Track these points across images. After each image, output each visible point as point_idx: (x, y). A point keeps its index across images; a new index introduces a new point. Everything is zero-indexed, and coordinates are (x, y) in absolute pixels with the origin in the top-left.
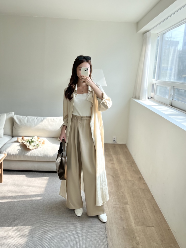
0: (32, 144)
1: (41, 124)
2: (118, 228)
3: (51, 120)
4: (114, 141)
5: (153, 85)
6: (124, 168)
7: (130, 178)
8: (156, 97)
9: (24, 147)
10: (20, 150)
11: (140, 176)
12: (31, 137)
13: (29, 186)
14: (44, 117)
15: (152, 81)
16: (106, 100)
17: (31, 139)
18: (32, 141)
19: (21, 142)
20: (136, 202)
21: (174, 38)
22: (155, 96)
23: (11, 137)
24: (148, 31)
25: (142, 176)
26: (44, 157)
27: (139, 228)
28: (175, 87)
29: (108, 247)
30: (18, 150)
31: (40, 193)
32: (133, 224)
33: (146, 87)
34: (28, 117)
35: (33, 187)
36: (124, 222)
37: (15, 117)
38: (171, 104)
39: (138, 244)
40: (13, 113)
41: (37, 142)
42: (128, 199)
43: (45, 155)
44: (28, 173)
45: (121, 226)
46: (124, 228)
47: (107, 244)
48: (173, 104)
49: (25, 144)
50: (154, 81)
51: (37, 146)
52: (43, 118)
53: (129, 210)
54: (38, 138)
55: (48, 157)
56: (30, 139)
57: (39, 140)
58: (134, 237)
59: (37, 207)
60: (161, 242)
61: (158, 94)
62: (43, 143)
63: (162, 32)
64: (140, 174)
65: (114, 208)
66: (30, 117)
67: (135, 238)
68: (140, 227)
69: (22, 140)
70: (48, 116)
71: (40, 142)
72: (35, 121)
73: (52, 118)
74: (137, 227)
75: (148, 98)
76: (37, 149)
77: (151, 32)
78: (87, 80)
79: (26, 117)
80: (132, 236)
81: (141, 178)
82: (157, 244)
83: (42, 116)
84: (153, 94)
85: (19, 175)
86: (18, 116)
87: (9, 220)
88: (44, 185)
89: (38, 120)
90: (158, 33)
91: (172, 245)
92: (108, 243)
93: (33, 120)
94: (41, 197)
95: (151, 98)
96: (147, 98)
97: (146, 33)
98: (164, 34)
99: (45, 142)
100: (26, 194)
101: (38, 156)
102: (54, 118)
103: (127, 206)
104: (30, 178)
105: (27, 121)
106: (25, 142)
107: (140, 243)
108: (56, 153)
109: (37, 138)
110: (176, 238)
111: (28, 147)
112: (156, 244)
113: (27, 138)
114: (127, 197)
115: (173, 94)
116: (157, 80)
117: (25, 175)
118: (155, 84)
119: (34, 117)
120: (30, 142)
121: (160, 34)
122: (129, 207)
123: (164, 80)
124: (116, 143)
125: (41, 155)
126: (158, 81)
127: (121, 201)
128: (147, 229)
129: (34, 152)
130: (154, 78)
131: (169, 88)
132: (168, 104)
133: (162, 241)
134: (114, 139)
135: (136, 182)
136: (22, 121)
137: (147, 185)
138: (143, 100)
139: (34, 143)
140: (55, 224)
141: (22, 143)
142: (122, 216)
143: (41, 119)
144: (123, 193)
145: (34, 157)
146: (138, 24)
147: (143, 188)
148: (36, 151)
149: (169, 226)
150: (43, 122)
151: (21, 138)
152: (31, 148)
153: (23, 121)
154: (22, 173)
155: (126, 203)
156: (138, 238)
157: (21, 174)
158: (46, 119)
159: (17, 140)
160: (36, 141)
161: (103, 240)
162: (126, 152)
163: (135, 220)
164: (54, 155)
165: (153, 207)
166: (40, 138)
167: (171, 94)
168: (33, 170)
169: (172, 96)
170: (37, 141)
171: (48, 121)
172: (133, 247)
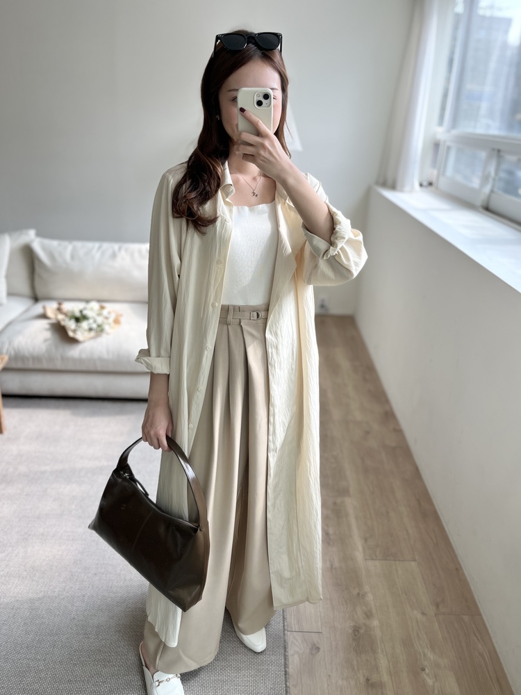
0: (85, 325)
1: (111, 263)
5: (437, 145)
6: (345, 385)
7: (358, 416)
8: (443, 183)
9: (62, 334)
10: (50, 342)
12: (80, 300)
13: (79, 442)
14: (121, 244)
15: (435, 134)
17: (81, 312)
18: (85, 318)
19: (55, 317)
20: (371, 489)
22: (442, 179)
23: (29, 303)
27: (375, 566)
29: (284, 626)
30: (46, 340)
32: (359, 555)
34: (74, 243)
35: (91, 443)
36: (334, 549)
37: (38, 246)
38: (485, 206)
39: (368, 615)
40: (32, 233)
41: (100, 320)
42: (351, 477)
44: (78, 402)
46: (332, 566)
47: (284, 617)
48: (493, 205)
49: (63, 323)
50: (441, 133)
51: (100, 330)
52: (116, 246)
53: (351, 511)
54: (102, 308)
56: (77, 308)
57: (105, 312)
58: (359, 594)
60: (434, 608)
61: (450, 172)
62: (117, 321)
66: (79, 244)
67: (361, 596)
68: (377, 563)
69: (57, 313)
71: (107, 318)
72: (93, 257)
74: (370, 563)
75: (421, 185)
76: (98, 340)
79: (68, 243)
80: (355, 592)
81: (389, 416)
82: (423, 614)
83: (115, 241)
84: (435, 172)
85: (53, 410)
86: (47, 242)
87: (10, 549)
89: (103, 253)
91: (466, 618)
93: (88, 253)
95: (430, 184)
96: (417, 185)
99: (121, 317)
101: (101, 359)
103: (346, 498)
104: (81, 419)
105: (73, 257)
106: (64, 319)
107: (374, 611)
109: (97, 305)
110: (475, 597)
111: (71, 334)
112: (419, 616)
113: (70, 305)
114: (348, 473)
115: (493, 175)
116: (449, 131)
117: (68, 409)
118: (442, 140)
119: (90, 245)
120: (77, 320)
122: (350, 504)
126: (454, 132)
127: (329, 484)
128: (397, 570)
129: (89, 346)
130: (441, 122)
131: (483, 155)
132: (479, 202)
133: (437, 606)
135: (375, 426)
136: (56, 255)
137: (404, 436)
138: (408, 192)
139: (91, 321)
141: (55, 321)
142: (331, 531)
143: (111, 251)
144: (336, 459)
147: (394, 445)
148: (95, 344)
150: (119, 259)
151: (56, 305)
152: (79, 336)
153: (60, 255)
154: (62, 402)
155: (345, 492)
156: (370, 597)
158: (126, 250)
159: (43, 311)
160: (95, 316)
162: (352, 337)
163: (366, 540)
165: (418, 500)
166: (107, 305)
167: (489, 173)
169: (491, 181)
170: (98, 315)
171: (132, 255)
172: (355, 627)
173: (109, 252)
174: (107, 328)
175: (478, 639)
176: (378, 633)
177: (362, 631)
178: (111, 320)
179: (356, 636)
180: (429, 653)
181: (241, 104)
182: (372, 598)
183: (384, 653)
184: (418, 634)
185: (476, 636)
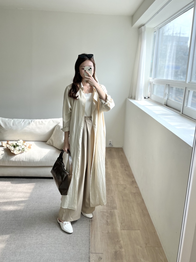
0: (17, 148)
1: (28, 127)
2: (102, 232)
3: (39, 122)
4: (110, 144)
5: (150, 83)
6: (118, 172)
7: (122, 182)
8: (153, 97)
9: (9, 152)
10: (4, 155)
11: (133, 180)
12: (15, 141)
14: (32, 120)
15: (149, 80)
16: (109, 102)
17: (16, 144)
18: (17, 146)
19: (6, 146)
20: (125, 207)
21: (183, 34)
22: (152, 95)
24: (143, 25)
25: (135, 180)
26: (30, 162)
28: (170, 86)
29: (89, 251)
30: (2, 154)
31: (24, 199)
32: (119, 228)
33: (142, 86)
34: (14, 119)
35: (19, 192)
36: (110, 227)
38: (166, 104)
39: (121, 247)
41: (23, 147)
43: (31, 160)
44: (13, 179)
45: (106, 230)
46: (108, 232)
48: (168, 104)
49: (9, 148)
50: (151, 79)
51: (23, 150)
52: (30, 120)
53: (117, 214)
54: (24, 142)
55: (34, 162)
56: (14, 143)
57: (25, 144)
58: (118, 241)
59: (19, 214)
61: (155, 93)
62: (29, 147)
63: (158, 27)
64: (134, 177)
65: (101, 213)
66: (16, 120)
67: (118, 242)
68: (125, 231)
69: (7, 145)
70: (36, 119)
71: (26, 146)
72: (21, 124)
73: (40, 120)
74: (123, 231)
75: (145, 98)
76: (22, 154)
77: (147, 26)
79: (12, 119)
80: (116, 240)
81: (134, 182)
82: (141, 247)
83: (30, 119)
85: (3, 182)
86: (4, 119)
88: (30, 191)
89: (25, 122)
90: (154, 28)
91: (156, 248)
92: (90, 247)
93: (20, 122)
94: (24, 203)
95: (149, 98)
96: (143, 98)
97: (141, 28)
98: (160, 28)
99: (31, 146)
101: (23, 161)
102: (42, 120)
103: (115, 210)
104: (14, 185)
105: (13, 124)
106: (9, 147)
107: (123, 246)
108: (43, 158)
109: (22, 142)
110: (160, 241)
111: (12, 152)
112: (139, 248)
113: (12, 142)
114: (116, 202)
115: (167, 93)
116: (154, 79)
117: (10, 181)
118: (152, 82)
119: (20, 120)
120: (14, 147)
121: (156, 28)
122: (117, 212)
123: (162, 78)
124: (112, 146)
125: (27, 160)
127: (109, 205)
128: (132, 233)
129: (19, 157)
130: (151, 76)
131: (164, 86)
132: (163, 103)
133: (146, 244)
134: (110, 142)
135: (128, 186)
136: (7, 124)
137: (139, 189)
138: (139, 100)
139: (20, 147)
140: (36, 231)
141: (6, 148)
142: (109, 221)
143: (28, 122)
144: (112, 197)
145: (19, 162)
146: (133, 17)
147: (135, 192)
148: (21, 156)
149: (156, 229)
150: (31, 125)
151: (6, 142)
152: (15, 152)
153: (9, 124)
154: (7, 179)
155: (115, 208)
157: (5, 181)
158: (34, 122)
159: (1, 144)
160: (21, 145)
161: (85, 245)
162: (122, 155)
163: (122, 224)
164: (40, 160)
165: (142, 210)
166: (26, 142)
167: (166, 93)
168: (19, 176)
169: (167, 95)
170: (23, 145)
171: (36, 123)
172: (115, 251)
174: (25, 149)
175: (160, 255)
176: (124, 253)
177: (118, 253)
178: (27, 147)
179: (116, 254)
180: (142, 259)
181: (85, 69)
182: (122, 242)
183: (126, 259)
184: (138, 253)
185: (160, 254)
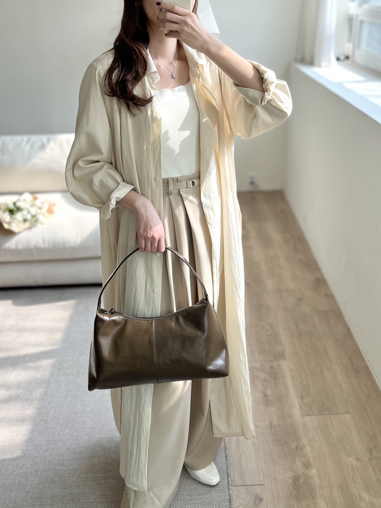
0: (19, 216)
1: (41, 155)
4: (252, 184)
5: (350, 20)
6: (277, 257)
7: (291, 284)
8: (359, 57)
11: (318, 275)
13: (22, 330)
15: (348, 9)
17: (14, 204)
18: (19, 209)
20: (306, 351)
22: (358, 52)
25: (322, 275)
26: (55, 248)
27: (312, 421)
29: (228, 481)
31: (49, 348)
35: (33, 330)
36: (273, 409)
39: (307, 465)
41: (33, 210)
42: (286, 343)
44: (19, 293)
45: (266, 420)
46: (271, 424)
47: (227, 474)
50: (353, 8)
51: (33, 221)
53: (287, 373)
54: (35, 199)
56: (10, 201)
57: (38, 203)
58: (297, 447)
60: (368, 454)
61: (364, 46)
62: (50, 211)
67: (299, 449)
68: (314, 418)
71: (40, 208)
72: (23, 150)
74: (307, 419)
75: (338, 59)
76: (34, 230)
78: (186, 29)
80: (294, 445)
81: (320, 282)
82: (358, 460)
83: (44, 133)
84: (351, 46)
88: (63, 325)
89: (32, 145)
92: (229, 470)
93: (17, 146)
94: (52, 357)
95: (347, 58)
99: (54, 207)
100: (12, 354)
101: (37, 249)
103: (283, 362)
107: (312, 461)
109: (30, 197)
111: (6, 226)
112: (354, 462)
116: (360, 6)
118: (355, 14)
119: (18, 138)
120: (11, 212)
122: (286, 366)
124: (257, 188)
126: (365, 6)
127: (265, 350)
128: (332, 423)
129: (26, 238)
133: (371, 452)
134: (252, 178)
135: (308, 293)
138: (324, 67)
139: (25, 212)
142: (269, 392)
144: (271, 326)
145: (28, 250)
147: (325, 309)
148: (30, 234)
150: (48, 150)
152: (14, 228)
155: (280, 356)
156: (308, 449)
160: (29, 207)
162: (282, 211)
163: (302, 398)
165: (350, 358)
166: (38, 195)
170: (32, 206)
172: (294, 477)
173: (39, 144)
174: (41, 217)
176: (317, 481)
177: (301, 480)
178: (44, 210)
179: (296, 485)
180: (364, 494)
182: (310, 450)
183: (323, 498)
184: (353, 479)
